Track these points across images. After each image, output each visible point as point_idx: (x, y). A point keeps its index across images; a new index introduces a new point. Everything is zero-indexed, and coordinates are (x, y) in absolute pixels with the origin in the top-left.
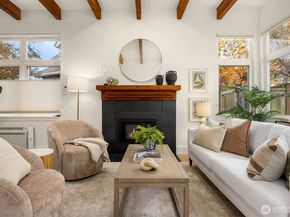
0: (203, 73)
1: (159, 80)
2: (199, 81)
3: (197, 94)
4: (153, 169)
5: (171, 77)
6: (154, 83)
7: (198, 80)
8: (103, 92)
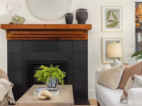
0: (117, 11)
1: (68, 18)
2: (113, 19)
3: (111, 34)
4: (48, 98)
5: (82, 15)
6: (63, 22)
7: (111, 18)
8: (8, 31)
